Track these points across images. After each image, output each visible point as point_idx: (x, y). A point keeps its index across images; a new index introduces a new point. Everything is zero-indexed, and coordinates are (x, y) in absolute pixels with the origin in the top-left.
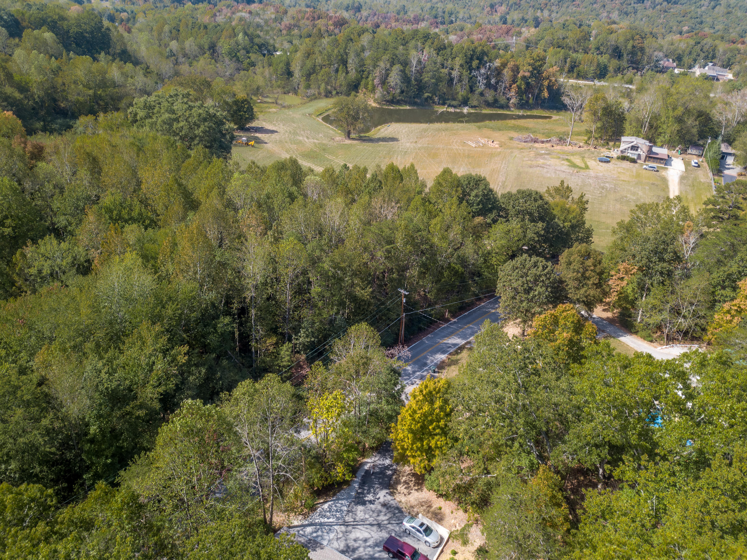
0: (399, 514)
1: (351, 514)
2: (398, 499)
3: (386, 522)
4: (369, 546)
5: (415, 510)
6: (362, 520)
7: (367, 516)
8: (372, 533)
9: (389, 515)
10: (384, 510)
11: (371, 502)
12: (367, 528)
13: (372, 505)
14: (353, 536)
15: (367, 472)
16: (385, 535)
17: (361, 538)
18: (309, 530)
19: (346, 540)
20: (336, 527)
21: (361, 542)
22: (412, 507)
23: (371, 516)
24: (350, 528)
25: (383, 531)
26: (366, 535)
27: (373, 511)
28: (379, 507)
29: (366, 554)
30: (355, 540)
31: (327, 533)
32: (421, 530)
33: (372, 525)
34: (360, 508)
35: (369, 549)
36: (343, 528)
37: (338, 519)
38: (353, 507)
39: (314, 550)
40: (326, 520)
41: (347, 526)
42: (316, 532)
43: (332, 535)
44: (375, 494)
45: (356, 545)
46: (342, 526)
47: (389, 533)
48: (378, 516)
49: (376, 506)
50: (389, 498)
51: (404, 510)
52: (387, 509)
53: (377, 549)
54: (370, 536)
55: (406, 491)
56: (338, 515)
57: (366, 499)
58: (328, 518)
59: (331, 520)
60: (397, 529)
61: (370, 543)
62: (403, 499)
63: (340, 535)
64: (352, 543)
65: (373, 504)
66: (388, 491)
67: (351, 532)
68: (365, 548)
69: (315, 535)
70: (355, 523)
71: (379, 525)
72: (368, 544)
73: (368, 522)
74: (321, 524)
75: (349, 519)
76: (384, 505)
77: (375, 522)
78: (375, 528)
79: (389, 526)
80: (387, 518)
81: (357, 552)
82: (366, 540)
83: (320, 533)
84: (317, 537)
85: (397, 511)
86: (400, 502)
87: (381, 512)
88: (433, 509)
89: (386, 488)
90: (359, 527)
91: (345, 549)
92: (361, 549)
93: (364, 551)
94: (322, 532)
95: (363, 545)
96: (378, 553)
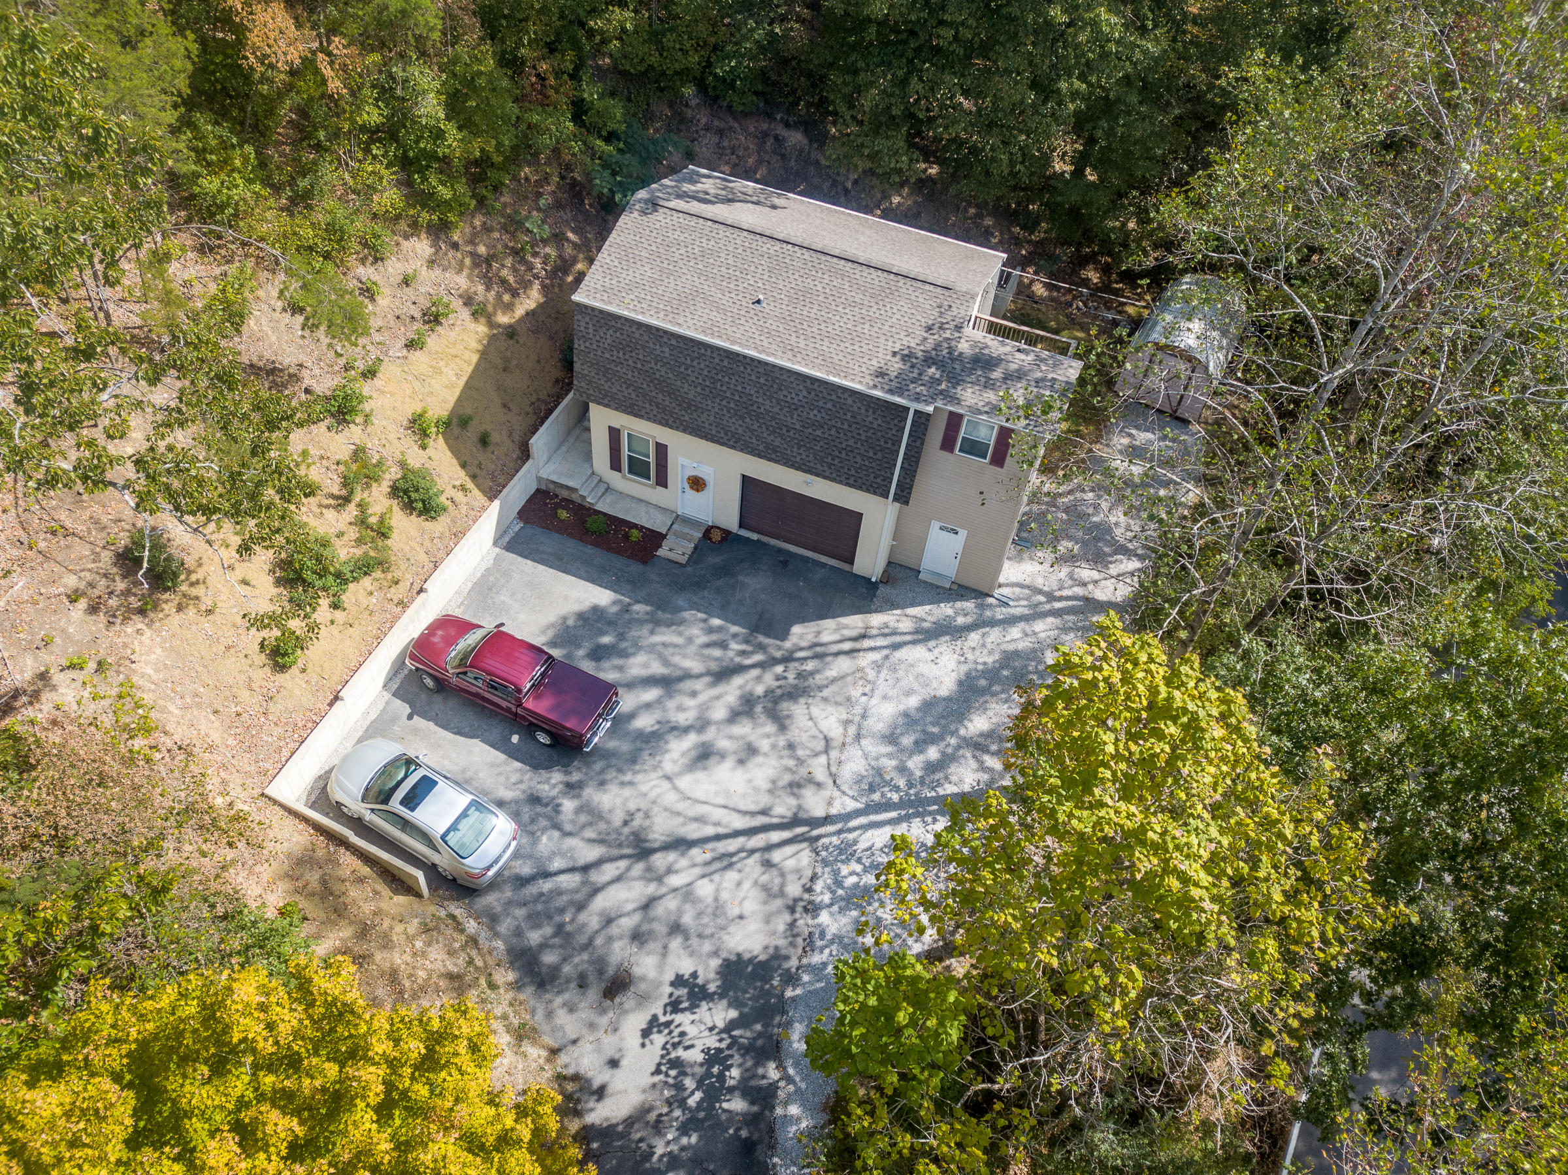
0: (534, 937)
1: (794, 889)
2: (535, 1053)
3: (610, 871)
4: (683, 731)
6: (726, 861)
8: (671, 798)
9: (590, 919)
10: (619, 952)
12: (700, 819)
13: (686, 966)
14: (763, 771)
16: (612, 800)
17: (729, 763)
18: (965, 777)
19: (791, 746)
20: (851, 805)
21: (723, 744)
23: (687, 893)
24: (783, 808)
25: (617, 819)
26: (701, 784)
27: (676, 928)
28: (645, 965)
29: (694, 694)
30: (751, 751)
31: (879, 772)
33: (681, 844)
35: (682, 719)
36: (814, 807)
37: (846, 852)
41: (795, 821)
42: (931, 768)
43: (854, 764)
45: (743, 729)
46: (819, 812)
47: (595, 814)
48: (647, 905)
51: (505, 976)
52: (600, 965)
53: (644, 722)
54: (684, 782)
56: (852, 874)
57: (721, 1014)
59: (880, 837)
60: (547, 842)
61: (679, 748)
64: (760, 732)
65: (679, 981)
66: (600, 1113)
67: (776, 791)
68: (702, 724)
69: (933, 753)
70: (759, 841)
71: (641, 849)
72: (692, 739)
73: (697, 854)
74: (915, 807)
76: (616, 987)
77: (660, 860)
78: (660, 828)
79: (592, 853)
80: (601, 902)
81: (732, 700)
82: (704, 756)
83: (915, 764)
84: (920, 746)
85: (549, 958)
86: (522, 1036)
87: (638, 937)
90: (740, 823)
91: (785, 705)
92: (719, 713)
93: (704, 708)
94: (902, 769)
95: (710, 734)
96: (648, 706)
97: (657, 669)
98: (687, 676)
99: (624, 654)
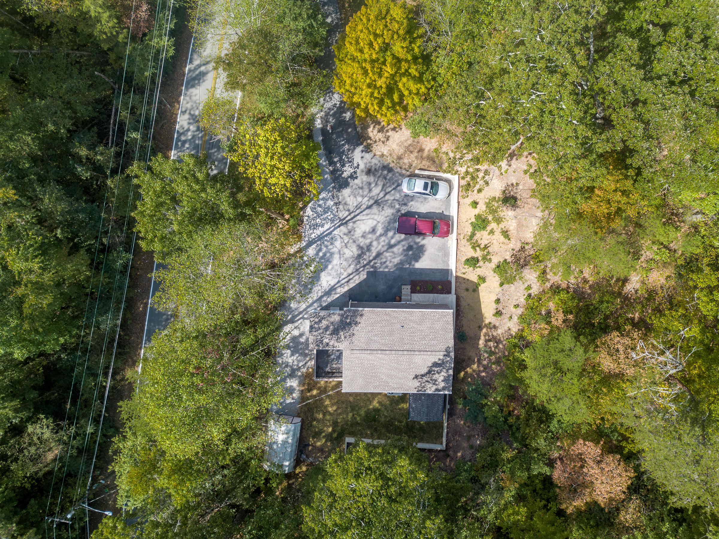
0: (390, 175)
1: (341, 207)
2: (378, 153)
3: (382, 195)
4: (381, 235)
5: (406, 161)
6: (358, 207)
7: (360, 199)
8: (376, 217)
9: (380, 183)
10: (372, 179)
11: (353, 176)
12: (367, 215)
13: (356, 181)
14: (358, 233)
15: (323, 131)
16: (389, 212)
17: (367, 230)
18: (311, 251)
19: (354, 242)
20: (335, 232)
21: (370, 236)
22: (400, 158)
23: (363, 197)
24: (351, 225)
25: (385, 208)
26: (371, 224)
27: (362, 188)
28: (365, 178)
29: (383, 246)
30: (363, 237)
31: (332, 244)
32: (428, 192)
33: (369, 207)
34: (346, 192)
35: (383, 238)
36: (343, 229)
37: (332, 221)
38: (338, 197)
39: (356, 323)
40: (321, 230)
41: (346, 223)
42: (320, 250)
43: (338, 244)
44: (351, 161)
45: (368, 241)
46: (342, 227)
47: (392, 206)
48: (370, 190)
49: (362, 179)
50: (368, 156)
51: (392, 165)
52: (374, 175)
53: (390, 234)
54: (375, 223)
55: (380, 136)
56: (329, 215)
57: (345, 175)
58: (323, 226)
59: (326, 227)
60: (397, 196)
61: (380, 231)
62: (384, 150)
63: (346, 239)
64: (363, 242)
65: (356, 178)
66: (361, 148)
67: (354, 229)
68: (378, 239)
69: (321, 254)
70: (352, 215)
71: (377, 203)
72: (378, 234)
73: (364, 207)
74: (320, 238)
75: (343, 214)
76: (369, 172)
77: (372, 202)
78: (375, 209)
79: (387, 197)
80: (380, 188)
81: (373, 249)
82: (373, 231)
83: (324, 250)
84: (325, 255)
85: (385, 172)
86: (383, 155)
87: (370, 184)
88: (426, 153)
89: (358, 145)
90: (358, 217)
91: (360, 252)
92: (375, 243)
93: (379, 243)
94: (326, 246)
95: (374, 237)
96: (392, 238)
97: (395, 249)
98: (386, 251)
99: (404, 250)
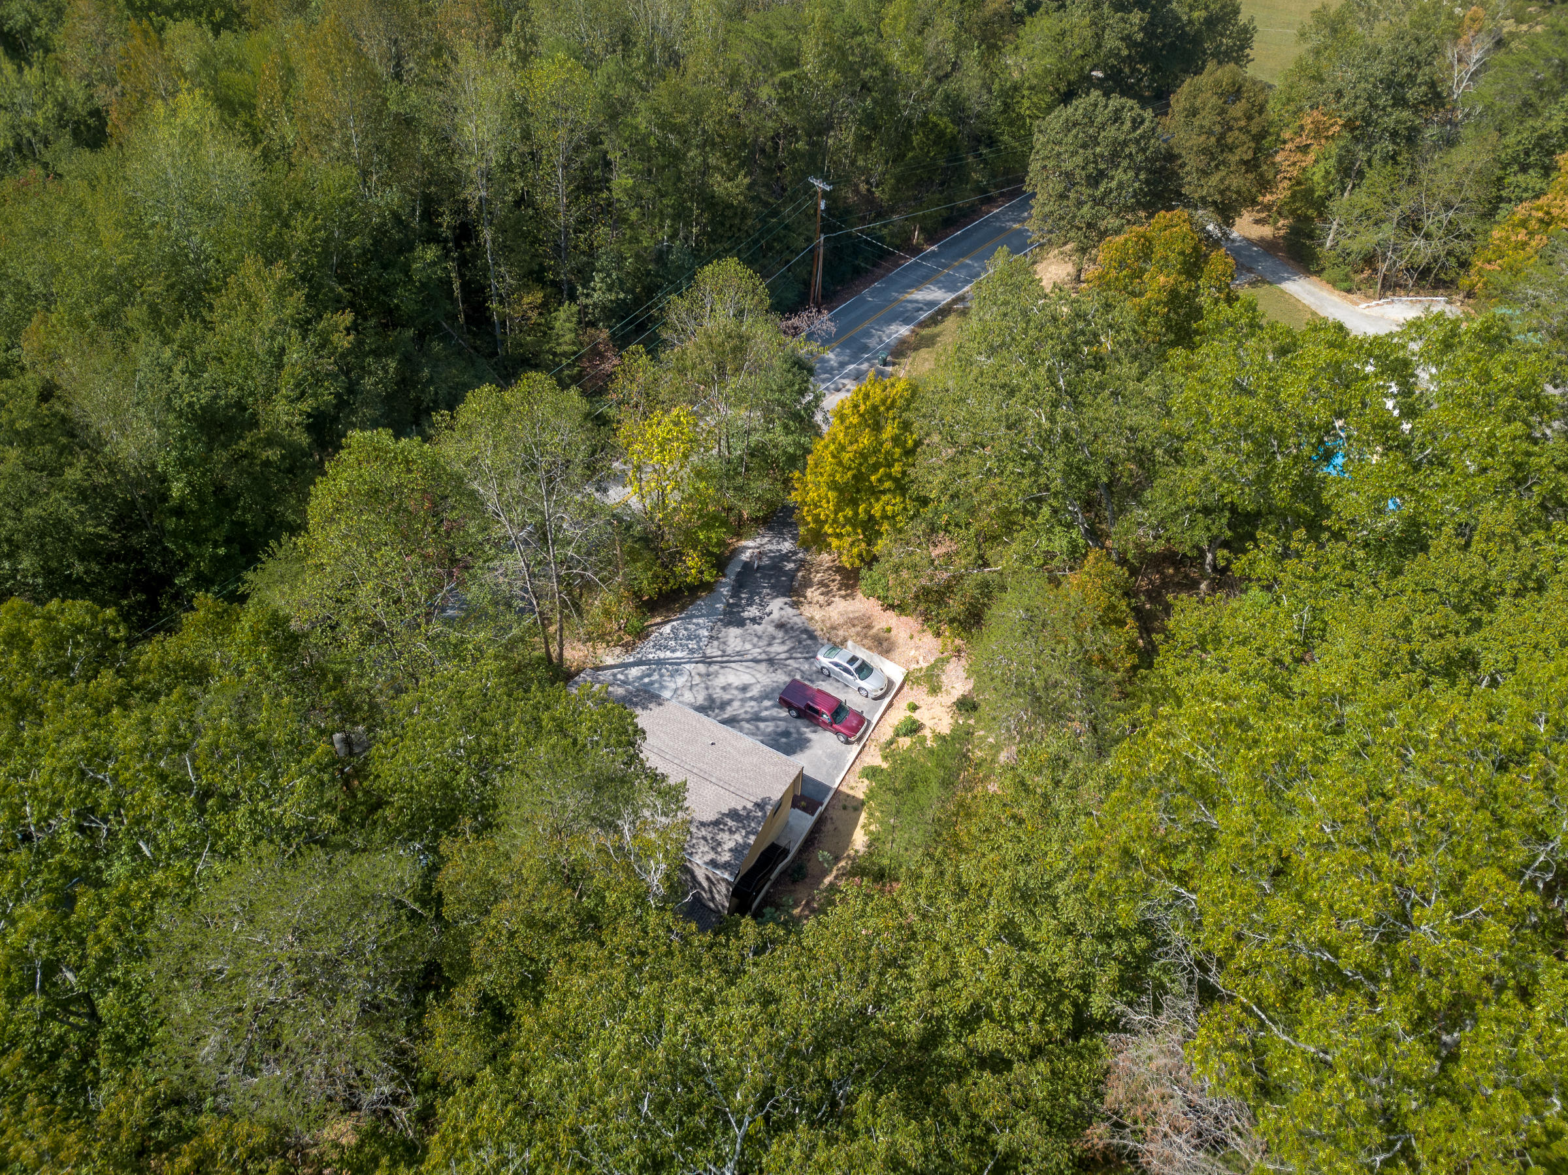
0: (809, 642)
1: (716, 643)
2: (807, 614)
3: (783, 656)
4: (751, 698)
5: (841, 633)
6: (738, 653)
7: (748, 646)
8: (758, 675)
9: (789, 645)
10: (780, 634)
11: (754, 620)
12: (748, 668)
13: (756, 626)
14: (721, 681)
15: (747, 566)
16: (782, 678)
17: (736, 684)
18: (634, 672)
19: (707, 689)
20: (687, 666)
21: (735, 692)
22: (833, 628)
23: (755, 646)
24: (715, 667)
25: (779, 671)
26: (746, 679)
27: (760, 637)
28: (771, 629)
29: (746, 713)
30: (724, 688)
31: (672, 676)
32: (852, 668)
33: (756, 661)
34: (734, 631)
35: (753, 703)
36: (702, 668)
37: (692, 651)
38: (720, 631)
39: (646, 708)
40: (668, 654)
41: (710, 663)
42: (649, 675)
43: (681, 681)
44: (763, 605)
45: (727, 697)
46: (700, 665)
47: (789, 674)
48: (770, 645)
49: (766, 628)
50: (790, 611)
51: (818, 633)
52: (786, 632)
53: (767, 703)
54: (753, 681)
55: (822, 599)
56: (692, 644)
57: (746, 614)
58: (673, 651)
59: (678, 654)
60: (806, 667)
61: (755, 692)
62: (818, 614)
63: (697, 680)
64: (718, 694)
65: (759, 623)
66: (787, 600)
67: (716, 674)
68: (743, 700)
69: (646, 680)
70: (725, 659)
71: (771, 661)
72: (749, 695)
73: (749, 657)
74: (660, 663)
75: (713, 651)
76: (781, 626)
77: (764, 656)
78: (763, 667)
79: (790, 662)
80: (786, 648)
81: (729, 709)
82: (744, 688)
83: (656, 677)
84: (652, 683)
85: (804, 637)
86: (812, 618)
87: (774, 638)
88: (874, 631)
89: (784, 595)
90: (732, 665)
91: (706, 704)
92: (736, 704)
93: (742, 706)
94: (662, 676)
95: (741, 696)
96: (766, 709)
97: (762, 725)
98: (748, 721)
99: (775, 733)
